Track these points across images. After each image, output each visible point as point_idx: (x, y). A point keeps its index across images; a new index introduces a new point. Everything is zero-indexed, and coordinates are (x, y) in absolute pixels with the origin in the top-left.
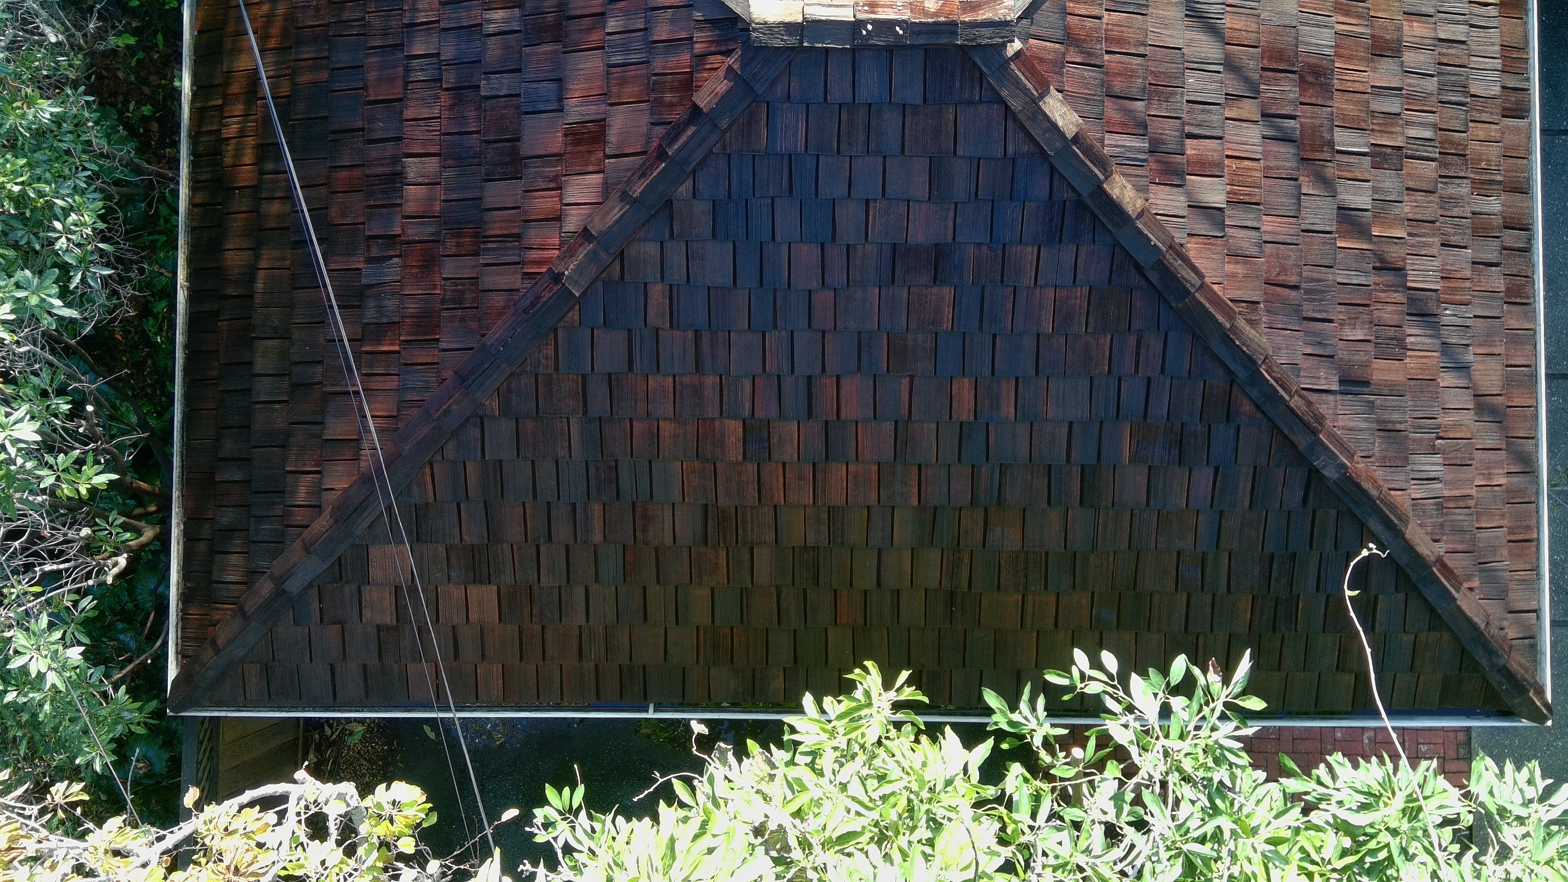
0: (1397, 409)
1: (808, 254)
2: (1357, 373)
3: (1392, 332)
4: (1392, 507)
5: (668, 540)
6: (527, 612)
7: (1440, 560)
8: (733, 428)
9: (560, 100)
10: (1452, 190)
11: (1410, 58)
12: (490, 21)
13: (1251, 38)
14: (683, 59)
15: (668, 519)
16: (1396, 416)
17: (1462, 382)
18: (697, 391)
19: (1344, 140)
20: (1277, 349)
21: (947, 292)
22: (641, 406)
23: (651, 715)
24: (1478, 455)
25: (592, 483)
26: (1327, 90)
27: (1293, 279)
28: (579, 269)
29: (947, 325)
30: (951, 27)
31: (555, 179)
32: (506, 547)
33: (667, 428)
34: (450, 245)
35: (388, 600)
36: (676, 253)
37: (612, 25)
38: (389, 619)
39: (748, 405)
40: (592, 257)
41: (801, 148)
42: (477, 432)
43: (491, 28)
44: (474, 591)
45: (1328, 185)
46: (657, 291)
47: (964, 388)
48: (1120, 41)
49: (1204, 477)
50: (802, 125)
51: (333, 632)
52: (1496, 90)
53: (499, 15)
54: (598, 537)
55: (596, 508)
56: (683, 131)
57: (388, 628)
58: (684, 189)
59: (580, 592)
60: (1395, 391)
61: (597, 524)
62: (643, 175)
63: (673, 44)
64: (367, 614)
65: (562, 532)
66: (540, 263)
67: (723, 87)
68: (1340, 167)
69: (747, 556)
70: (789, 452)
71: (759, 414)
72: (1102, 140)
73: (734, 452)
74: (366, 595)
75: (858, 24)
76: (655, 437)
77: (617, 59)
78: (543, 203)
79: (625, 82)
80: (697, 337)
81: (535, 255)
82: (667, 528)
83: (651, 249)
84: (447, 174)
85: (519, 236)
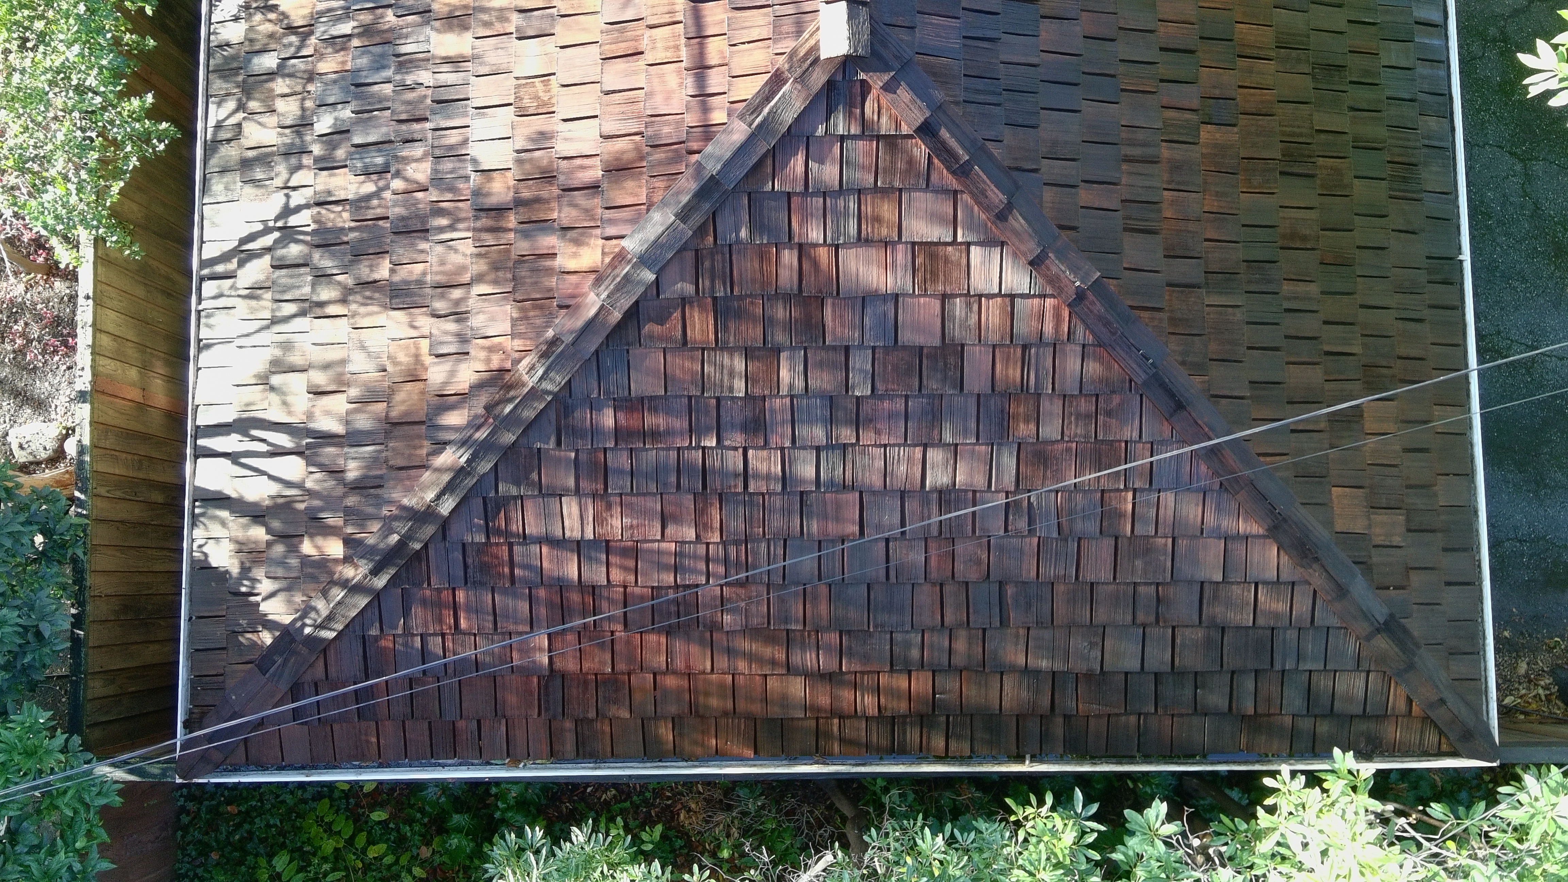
1: (1049, 32)
5: (1312, 215)
6: (1384, 371)
8: (1208, 134)
9: (885, 300)
12: (791, 386)
14: (863, 148)
15: (1293, 213)
18: (1176, 167)
22: (1191, 226)
25: (1263, 288)
28: (1075, 269)
31: (968, 304)
32: (1328, 386)
33: (1210, 203)
34: (1025, 430)
35: (1381, 517)
36: (1051, 169)
37: (815, 234)
38: (1400, 518)
39: (1188, 115)
40: (1061, 256)
41: (955, 25)
42: (1224, 401)
43: (799, 384)
46: (1086, 196)
50: (935, 20)
51: (1415, 578)
53: (785, 374)
54: (1313, 289)
55: (1287, 287)
56: (943, 143)
57: (1408, 520)
58: (996, 151)
59: (1363, 315)
61: (1301, 288)
62: (983, 193)
64: (1397, 540)
65: (1309, 325)
66: (1058, 320)
67: (904, 95)
69: (1323, 136)
70: (1230, 79)
71: (1195, 103)
73: (1232, 135)
74: (1379, 540)
76: (1219, 216)
78: (993, 317)
79: (877, 219)
80: (1128, 160)
81: (1049, 328)
82: (1302, 214)
83: (1048, 194)
84: (948, 438)
85: (1025, 347)
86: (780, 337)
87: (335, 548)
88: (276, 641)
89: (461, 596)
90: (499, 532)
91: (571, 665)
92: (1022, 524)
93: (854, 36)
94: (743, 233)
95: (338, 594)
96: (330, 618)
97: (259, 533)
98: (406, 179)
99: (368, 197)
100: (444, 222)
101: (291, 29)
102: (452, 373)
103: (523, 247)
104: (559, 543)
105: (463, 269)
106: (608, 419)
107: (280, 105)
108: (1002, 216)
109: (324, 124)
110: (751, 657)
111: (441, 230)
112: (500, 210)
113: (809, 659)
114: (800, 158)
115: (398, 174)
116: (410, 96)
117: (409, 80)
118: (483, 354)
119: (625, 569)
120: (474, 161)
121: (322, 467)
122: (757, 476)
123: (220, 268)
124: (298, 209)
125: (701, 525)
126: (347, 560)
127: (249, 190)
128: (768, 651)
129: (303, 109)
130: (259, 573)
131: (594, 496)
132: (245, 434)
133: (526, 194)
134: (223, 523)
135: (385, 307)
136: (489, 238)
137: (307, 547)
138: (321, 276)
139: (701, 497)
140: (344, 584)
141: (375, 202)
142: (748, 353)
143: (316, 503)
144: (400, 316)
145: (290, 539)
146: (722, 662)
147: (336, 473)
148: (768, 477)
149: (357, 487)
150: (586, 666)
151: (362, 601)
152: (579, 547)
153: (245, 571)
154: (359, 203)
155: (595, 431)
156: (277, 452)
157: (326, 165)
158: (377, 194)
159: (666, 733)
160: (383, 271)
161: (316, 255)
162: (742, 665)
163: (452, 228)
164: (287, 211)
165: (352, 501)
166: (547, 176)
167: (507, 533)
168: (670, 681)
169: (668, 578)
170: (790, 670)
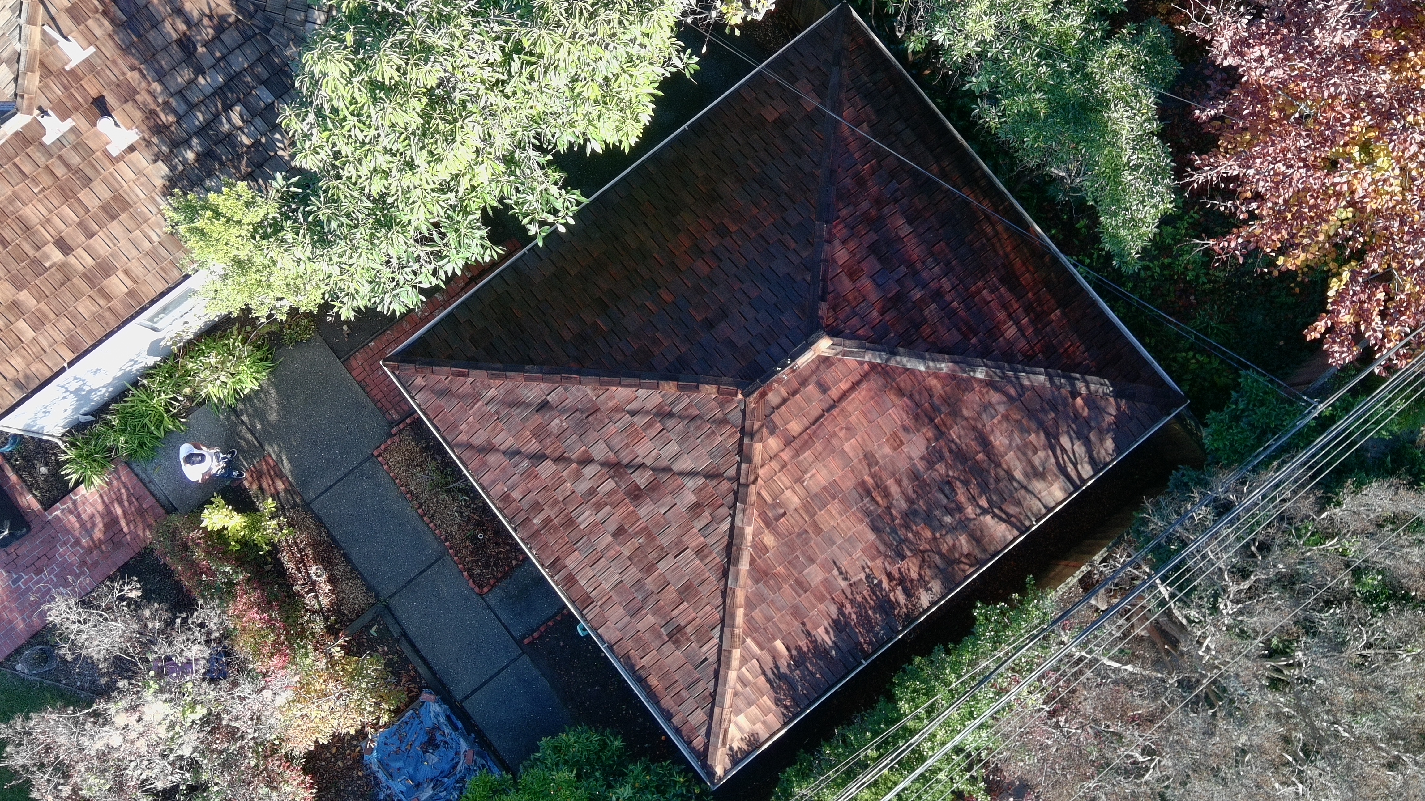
0: (520, 413)
1: (754, 293)
2: (544, 411)
3: (542, 437)
4: (498, 377)
5: (726, 180)
6: (754, 123)
7: (467, 375)
8: (733, 228)
9: (874, 280)
10: (557, 508)
11: (609, 538)
12: (919, 291)
13: (666, 484)
14: (842, 316)
15: (732, 186)
16: (519, 410)
17: (502, 447)
18: (755, 229)
19: (610, 485)
20: (578, 390)
21: (699, 318)
22: (769, 210)
23: (685, 126)
24: (479, 426)
25: (765, 176)
26: (628, 494)
27: (590, 418)
28: (822, 231)
29: (691, 310)
30: (763, 382)
31: (855, 254)
32: (777, 136)
33: (755, 211)
36: (796, 260)
37: (875, 313)
39: (735, 238)
40: (821, 237)
41: (782, 317)
42: (815, 160)
43: (917, 289)
44: (776, 115)
45: (603, 464)
46: (793, 245)
47: (668, 298)
48: (708, 436)
49: (567, 335)
50: (787, 323)
51: (812, 67)
52: (568, 562)
53: (918, 296)
54: (750, 162)
55: (757, 170)
56: (823, 292)
58: (808, 278)
59: (741, 142)
60: (526, 419)
61: (753, 166)
62: (825, 271)
63: (848, 318)
64: (806, 81)
65: (763, 155)
66: (837, 224)
67: (820, 313)
68: (603, 474)
69: (696, 196)
70: (708, 236)
71: (728, 239)
72: (689, 397)
73: (726, 221)
74: (810, 85)
75: (793, 360)
76: (756, 205)
77: (863, 304)
78: (852, 245)
79: (855, 298)
80: (768, 243)
81: (841, 226)
82: (729, 183)
83: (805, 255)
84: (893, 234)
85: (852, 229)
86: (910, 305)
87: (1079, 401)
88: (1122, 398)
89: (1061, 351)
90: (1034, 351)
91: (1052, 302)
92: (899, 193)
93: (819, 337)
94: (892, 335)
95: (1093, 387)
96: (1101, 384)
97: (1093, 437)
98: (947, 471)
99: (961, 481)
100: (953, 445)
101: (924, 560)
102: (999, 403)
103: (944, 409)
104: (1021, 330)
105: (963, 428)
106: (974, 340)
107: (951, 543)
108: (826, 261)
109: (948, 519)
110: (1003, 248)
111: (956, 444)
112: (937, 427)
113: (989, 230)
114: (859, 332)
115: (948, 476)
116: (920, 492)
117: (914, 496)
118: (986, 397)
119: (1012, 306)
120: (927, 448)
121: (1057, 428)
122: (952, 284)
123: (1018, 524)
124: (981, 507)
125: (979, 292)
126: (1080, 394)
127: (986, 534)
128: (998, 245)
129: (947, 532)
130: (1105, 425)
131: (999, 329)
132: (1065, 467)
133: (926, 421)
134: (1098, 453)
135: (993, 447)
136: (949, 422)
137: (1086, 413)
138: (997, 480)
139: (973, 296)
140: (1088, 388)
141: (962, 478)
142: (922, 310)
143: (1070, 422)
144: (992, 438)
145: (1087, 421)
146: (1012, 256)
147: (1055, 421)
148: (949, 280)
149: (1054, 408)
150: (1049, 297)
151: (1088, 378)
152: (1017, 323)
153: (1108, 431)
154: (966, 483)
155: (981, 342)
156: (1064, 450)
157: (960, 509)
158: (958, 479)
159: (1047, 259)
160: (980, 456)
161: (992, 487)
162: (1008, 249)
163: (953, 441)
164: (985, 512)
165: (1061, 408)
166: (916, 417)
167: (1032, 348)
168: (1031, 268)
169: (1003, 290)
170: (997, 234)
